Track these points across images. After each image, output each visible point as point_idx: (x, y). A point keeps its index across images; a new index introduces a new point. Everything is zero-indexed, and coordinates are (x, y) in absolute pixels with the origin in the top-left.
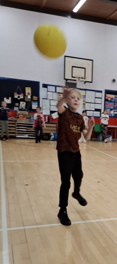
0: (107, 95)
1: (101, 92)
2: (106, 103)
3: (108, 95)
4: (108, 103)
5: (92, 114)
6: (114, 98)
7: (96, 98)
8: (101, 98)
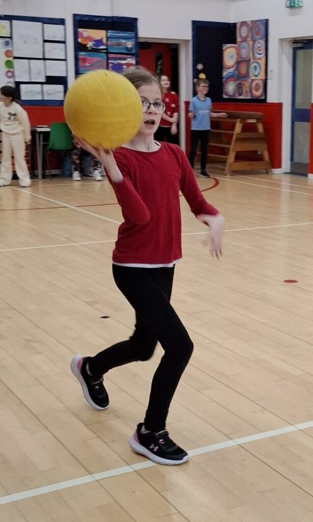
0: (80, 30)
1: (61, 22)
2: (80, 57)
3: (85, 32)
4: (88, 58)
5: (38, 93)
6: (104, 41)
7: (45, 41)
8: (64, 42)
